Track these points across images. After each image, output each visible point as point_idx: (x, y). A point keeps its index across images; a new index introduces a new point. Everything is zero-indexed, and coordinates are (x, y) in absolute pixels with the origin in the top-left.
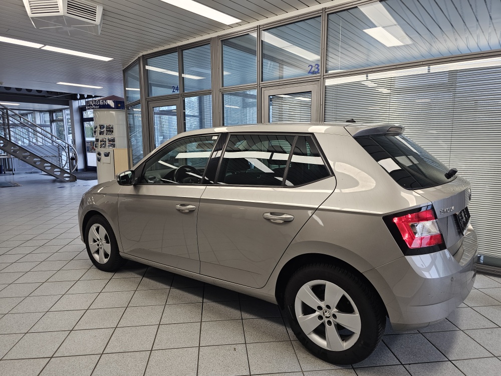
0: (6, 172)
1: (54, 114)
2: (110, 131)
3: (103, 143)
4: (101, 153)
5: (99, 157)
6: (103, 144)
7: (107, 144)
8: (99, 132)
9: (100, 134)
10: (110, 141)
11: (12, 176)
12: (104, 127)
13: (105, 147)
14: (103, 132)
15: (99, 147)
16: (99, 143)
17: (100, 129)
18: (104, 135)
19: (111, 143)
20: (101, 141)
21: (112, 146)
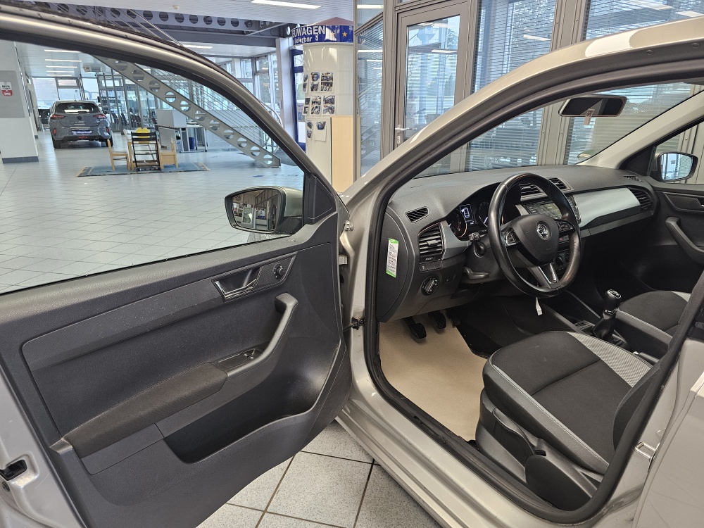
0: (199, 148)
1: (257, 62)
2: (327, 84)
3: (315, 105)
4: (313, 122)
5: (310, 129)
6: (316, 107)
7: (323, 108)
8: (310, 86)
9: (312, 90)
10: (326, 102)
11: (205, 153)
12: (318, 77)
13: (318, 113)
14: (317, 85)
15: (311, 112)
16: (310, 106)
17: (313, 80)
18: (318, 91)
19: (329, 105)
20: (313, 102)
21: (330, 110)
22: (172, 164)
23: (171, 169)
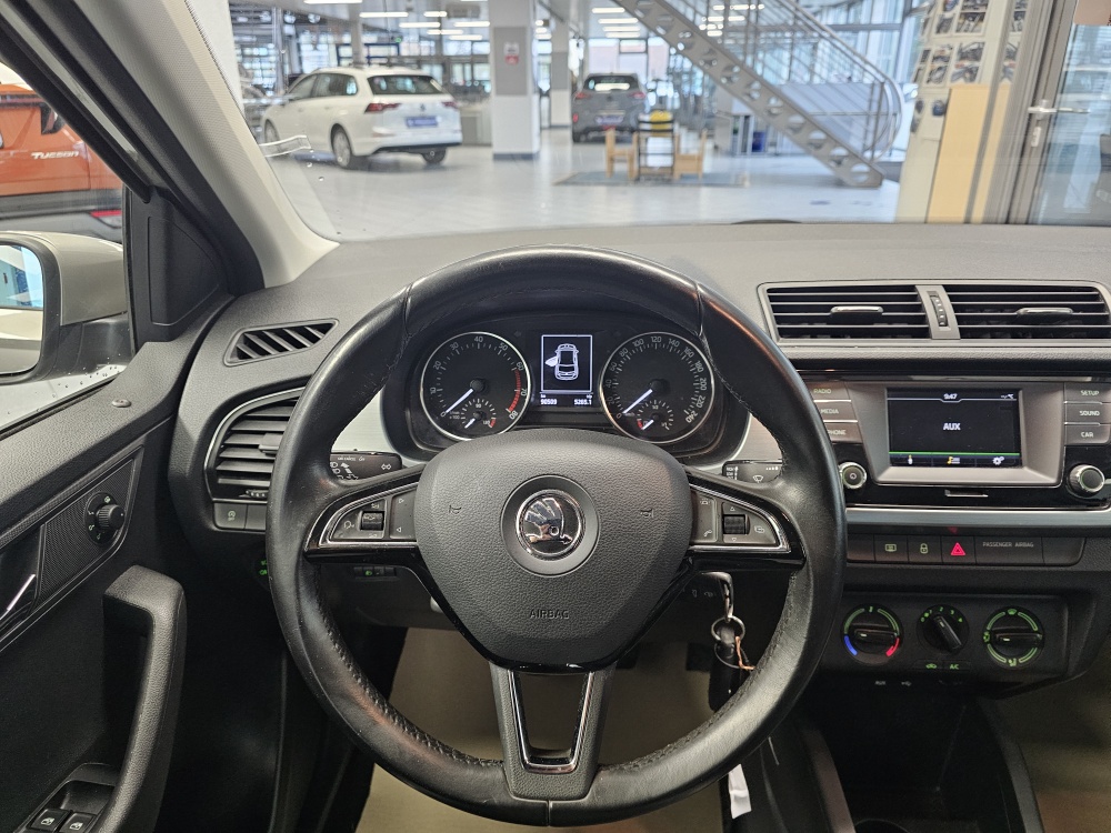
2: (973, 16)
3: (939, 64)
4: (926, 100)
5: (917, 115)
6: (940, 68)
7: (952, 69)
8: (936, 22)
9: (938, 31)
10: (963, 55)
12: (956, 3)
13: (940, 80)
14: (950, 20)
15: (926, 78)
16: (928, 66)
17: (945, 10)
18: (948, 34)
19: (967, 63)
20: (935, 58)
21: (968, 75)
22: (695, 172)
23: (694, 181)
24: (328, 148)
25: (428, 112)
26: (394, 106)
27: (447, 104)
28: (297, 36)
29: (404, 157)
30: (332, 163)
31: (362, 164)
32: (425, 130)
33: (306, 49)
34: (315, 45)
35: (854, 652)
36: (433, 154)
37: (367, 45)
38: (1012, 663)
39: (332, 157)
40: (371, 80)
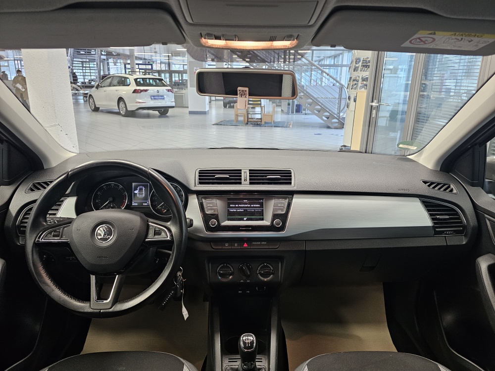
2: (366, 66)
3: (355, 82)
4: (351, 96)
5: (349, 102)
6: (355, 84)
7: (360, 85)
8: (353, 67)
9: (354, 71)
10: (363, 80)
12: (360, 61)
13: (356, 88)
14: (358, 67)
15: (351, 87)
16: (351, 83)
17: (356, 64)
18: (358, 72)
19: (365, 83)
20: (354, 80)
21: (365, 87)
22: (270, 121)
23: (270, 125)
24: (117, 108)
25: (160, 94)
26: (146, 91)
27: (168, 91)
28: (108, 60)
29: (151, 112)
30: (118, 113)
31: (131, 114)
32: (160, 101)
33: (111, 65)
34: (115, 64)
35: (220, 278)
36: (163, 111)
37: (138, 64)
38: (265, 280)
39: (118, 111)
40: (136, 80)
